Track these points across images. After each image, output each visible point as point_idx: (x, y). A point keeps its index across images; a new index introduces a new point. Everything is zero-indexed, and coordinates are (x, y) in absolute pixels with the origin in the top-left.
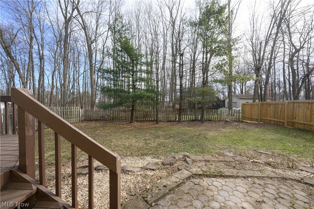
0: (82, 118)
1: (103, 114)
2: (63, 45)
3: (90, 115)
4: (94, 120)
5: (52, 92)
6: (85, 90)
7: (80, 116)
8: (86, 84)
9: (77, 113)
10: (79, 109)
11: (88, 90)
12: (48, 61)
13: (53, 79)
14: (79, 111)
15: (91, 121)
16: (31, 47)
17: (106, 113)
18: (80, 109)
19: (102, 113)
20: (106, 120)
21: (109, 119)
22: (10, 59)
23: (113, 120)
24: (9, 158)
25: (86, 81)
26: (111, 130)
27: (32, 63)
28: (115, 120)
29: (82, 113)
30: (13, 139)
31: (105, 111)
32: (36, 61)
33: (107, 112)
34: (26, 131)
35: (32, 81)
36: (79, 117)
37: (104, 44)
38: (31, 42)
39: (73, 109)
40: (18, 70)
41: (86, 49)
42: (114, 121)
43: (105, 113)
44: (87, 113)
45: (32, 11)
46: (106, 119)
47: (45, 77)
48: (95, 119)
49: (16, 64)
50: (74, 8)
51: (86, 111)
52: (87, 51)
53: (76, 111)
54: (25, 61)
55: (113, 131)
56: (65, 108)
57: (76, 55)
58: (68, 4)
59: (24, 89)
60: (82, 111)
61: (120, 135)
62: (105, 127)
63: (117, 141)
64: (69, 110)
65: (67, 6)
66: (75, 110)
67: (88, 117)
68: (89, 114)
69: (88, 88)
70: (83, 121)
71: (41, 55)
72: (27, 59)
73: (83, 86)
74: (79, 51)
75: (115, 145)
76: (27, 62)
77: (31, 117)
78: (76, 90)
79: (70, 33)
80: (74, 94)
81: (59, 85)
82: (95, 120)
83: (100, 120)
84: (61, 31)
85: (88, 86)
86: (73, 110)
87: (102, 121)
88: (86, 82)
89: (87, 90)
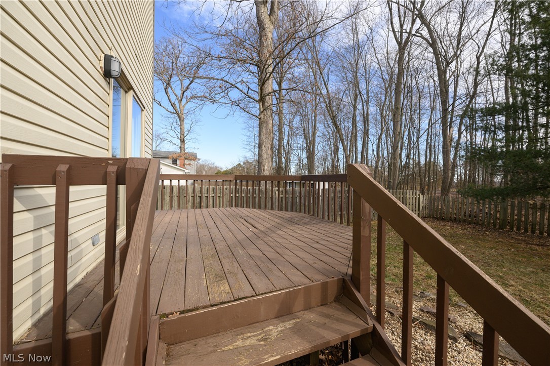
0: (425, 212)
1: (474, 209)
2: (394, 91)
3: (440, 207)
4: (449, 219)
5: (377, 167)
6: (430, 159)
7: (421, 208)
8: (433, 147)
9: (416, 202)
10: (419, 195)
11: (434, 159)
12: (373, 121)
13: (378, 147)
14: (419, 198)
15: (443, 220)
16: (355, 108)
17: (481, 208)
18: (421, 196)
19: (470, 205)
20: (483, 225)
21: (489, 223)
22: (336, 129)
23: (502, 227)
24: (340, 258)
25: (433, 142)
26: (500, 251)
27: (356, 129)
28: (512, 228)
29: (424, 203)
30: (341, 231)
31: (478, 203)
32: (360, 125)
33: (484, 206)
34: (362, 228)
35: (354, 154)
36: (419, 210)
37: (479, 54)
38: (355, 103)
39: (408, 194)
40: (342, 141)
41: (434, 81)
42: (508, 232)
43: (478, 207)
44: (434, 204)
45: (358, 60)
46: (480, 222)
47: (370, 145)
48: (453, 218)
49: (341, 134)
50: (415, 17)
51: (431, 201)
52: (437, 83)
53: (414, 199)
54: (348, 128)
55: (506, 255)
56: (396, 192)
57: (415, 100)
58: (404, 18)
59: (361, 165)
60: (425, 198)
61: (537, 274)
62: (480, 239)
63: (525, 287)
64: (402, 196)
65: (402, 23)
66: (411, 197)
67: (437, 212)
68: (438, 206)
69: (435, 156)
70: (425, 217)
71: (365, 115)
72: (350, 125)
73: (426, 152)
74: (421, 90)
75: (519, 295)
76: (350, 130)
77: (367, 206)
78: (411, 161)
79: (408, 62)
80: (408, 167)
81: (386, 154)
82: (451, 219)
83: (465, 221)
84: (392, 69)
85: (435, 151)
86: (408, 196)
87: (470, 224)
88: (433, 144)
89: (432, 160)
